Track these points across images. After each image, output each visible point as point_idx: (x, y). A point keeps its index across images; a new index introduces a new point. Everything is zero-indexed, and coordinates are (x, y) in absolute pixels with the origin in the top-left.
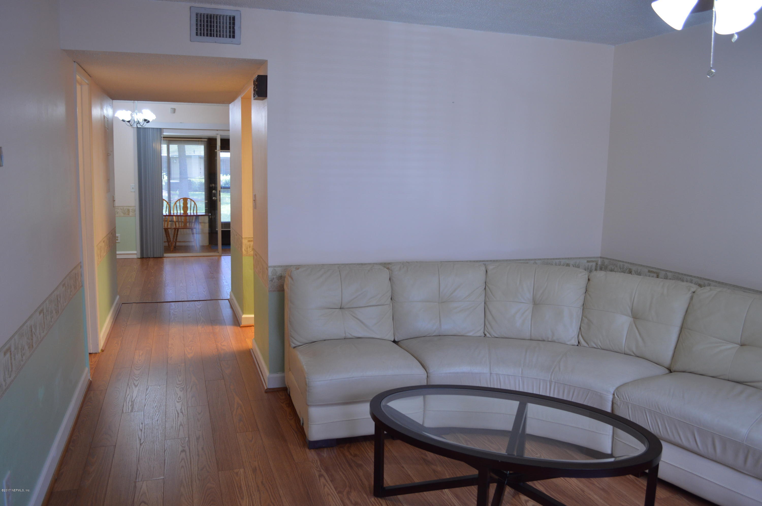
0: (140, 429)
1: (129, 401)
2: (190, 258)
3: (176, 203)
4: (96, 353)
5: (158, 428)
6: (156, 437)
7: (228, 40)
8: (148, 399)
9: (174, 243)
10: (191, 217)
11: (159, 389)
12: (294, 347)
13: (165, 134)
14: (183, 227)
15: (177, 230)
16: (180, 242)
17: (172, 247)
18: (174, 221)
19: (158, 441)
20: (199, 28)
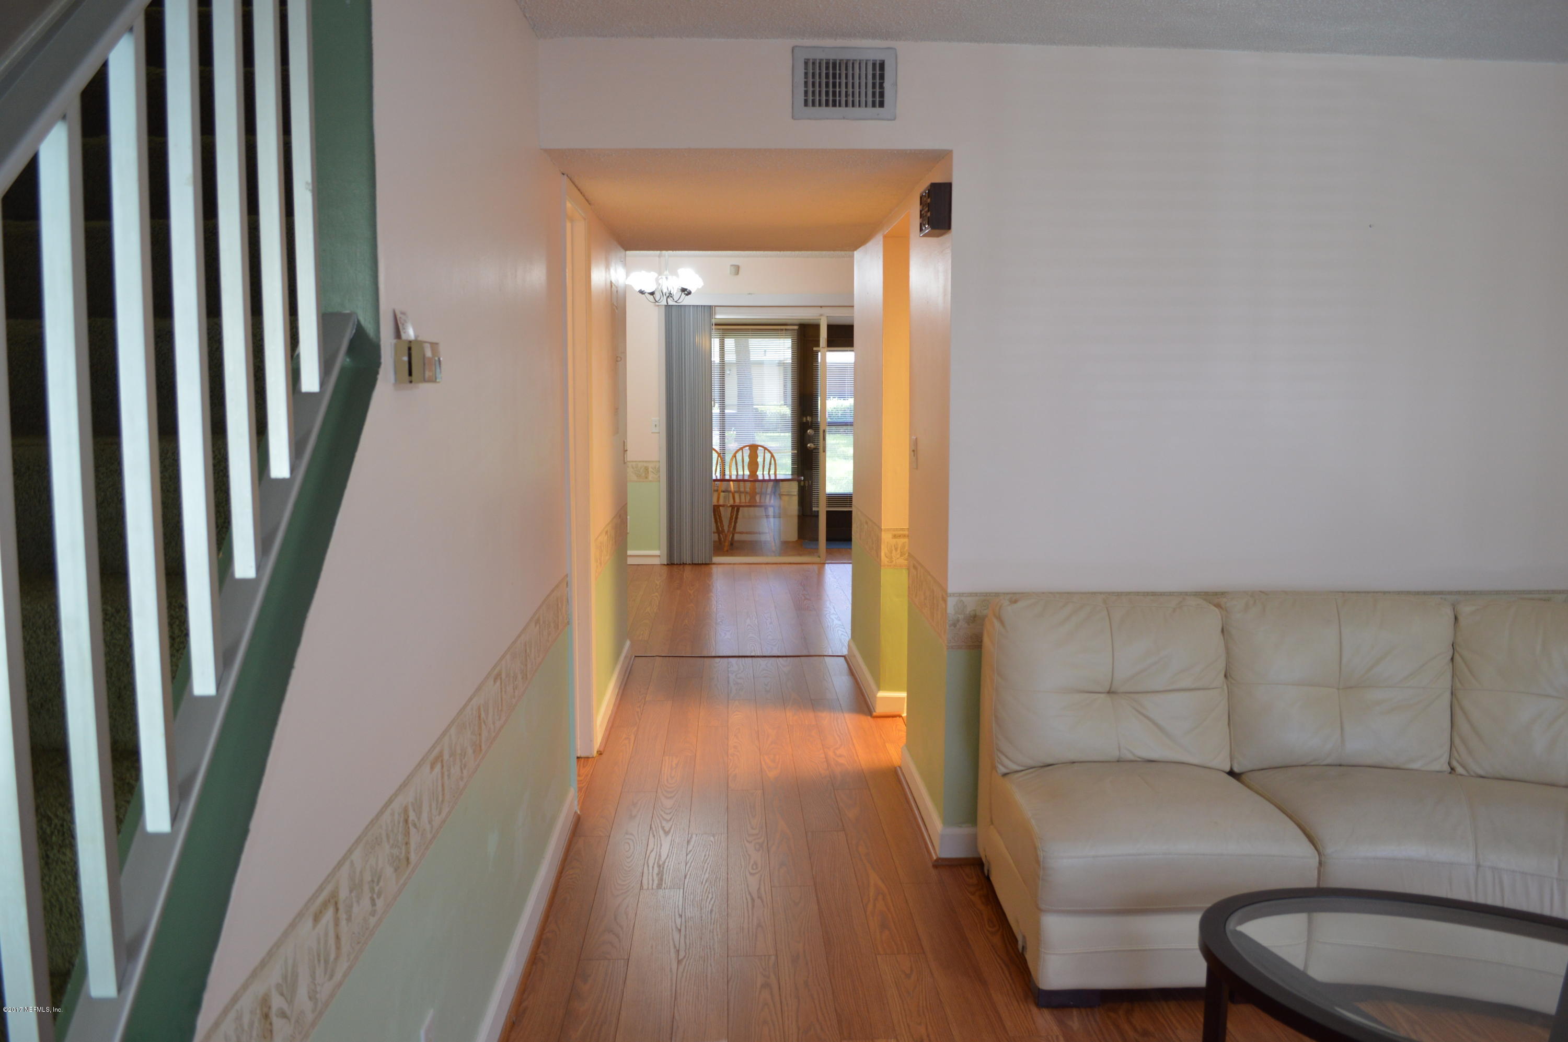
0: (677, 927)
1: (654, 864)
2: (763, 566)
3: (735, 456)
4: (588, 758)
5: (713, 929)
6: (710, 948)
7: (870, 111)
8: (692, 862)
9: (731, 535)
10: (764, 483)
11: (712, 842)
12: (1005, 775)
13: (718, 316)
14: (748, 504)
15: (736, 509)
16: (741, 533)
17: (727, 544)
18: (730, 492)
19: (714, 957)
20: (810, 89)
